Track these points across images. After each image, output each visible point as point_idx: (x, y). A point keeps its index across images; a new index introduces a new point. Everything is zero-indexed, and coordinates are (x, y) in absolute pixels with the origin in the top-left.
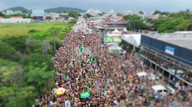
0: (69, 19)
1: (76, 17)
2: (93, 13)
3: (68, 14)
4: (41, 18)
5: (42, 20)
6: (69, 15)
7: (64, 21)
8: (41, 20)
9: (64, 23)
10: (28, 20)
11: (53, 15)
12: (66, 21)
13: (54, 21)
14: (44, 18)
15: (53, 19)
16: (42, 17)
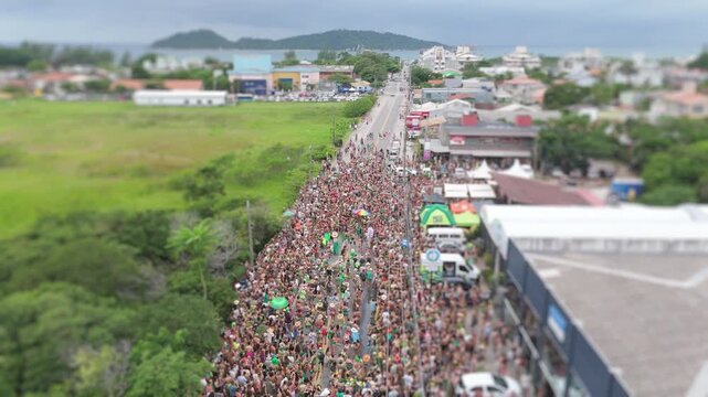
0: (352, 89)
1: (376, 82)
2: (443, 61)
3: (352, 67)
4: (259, 87)
5: (262, 93)
6: (356, 72)
7: (332, 100)
8: (258, 93)
9: (331, 104)
10: (218, 96)
11: (299, 73)
12: (340, 98)
13: (301, 96)
14: (270, 85)
15: (297, 89)
16: (263, 83)
